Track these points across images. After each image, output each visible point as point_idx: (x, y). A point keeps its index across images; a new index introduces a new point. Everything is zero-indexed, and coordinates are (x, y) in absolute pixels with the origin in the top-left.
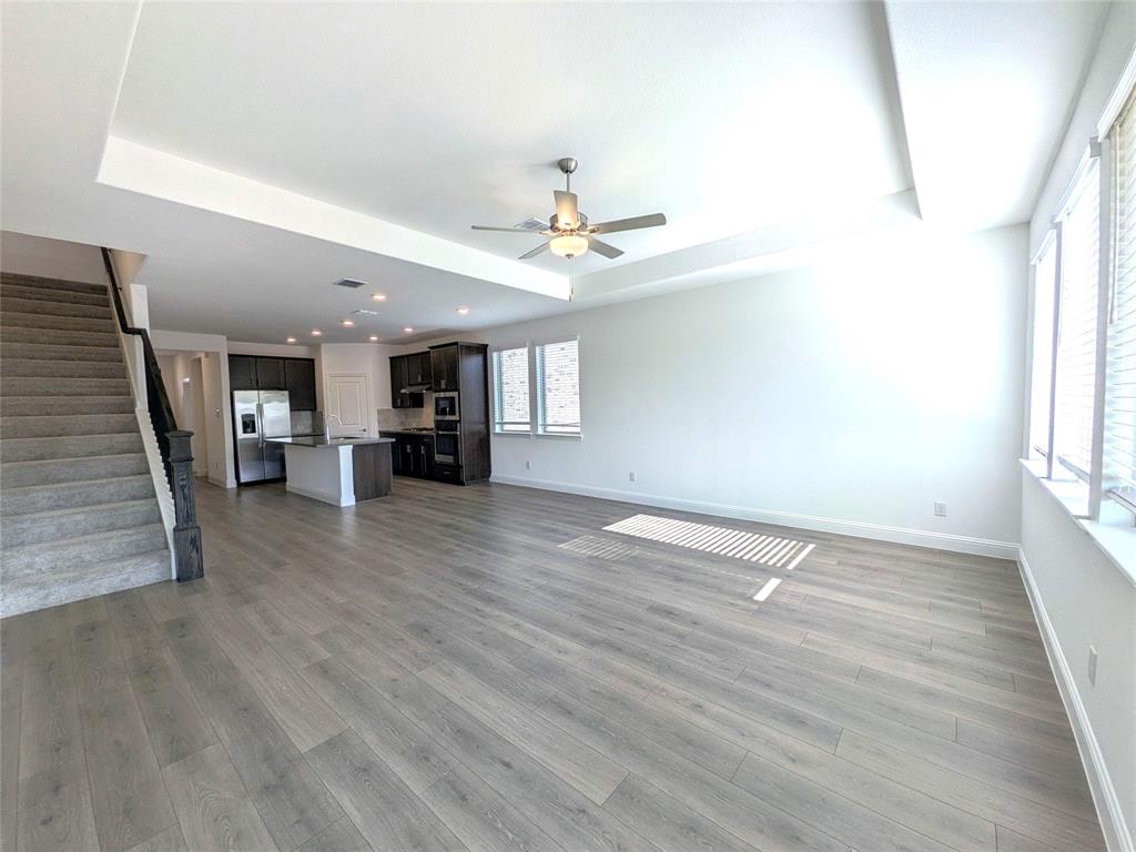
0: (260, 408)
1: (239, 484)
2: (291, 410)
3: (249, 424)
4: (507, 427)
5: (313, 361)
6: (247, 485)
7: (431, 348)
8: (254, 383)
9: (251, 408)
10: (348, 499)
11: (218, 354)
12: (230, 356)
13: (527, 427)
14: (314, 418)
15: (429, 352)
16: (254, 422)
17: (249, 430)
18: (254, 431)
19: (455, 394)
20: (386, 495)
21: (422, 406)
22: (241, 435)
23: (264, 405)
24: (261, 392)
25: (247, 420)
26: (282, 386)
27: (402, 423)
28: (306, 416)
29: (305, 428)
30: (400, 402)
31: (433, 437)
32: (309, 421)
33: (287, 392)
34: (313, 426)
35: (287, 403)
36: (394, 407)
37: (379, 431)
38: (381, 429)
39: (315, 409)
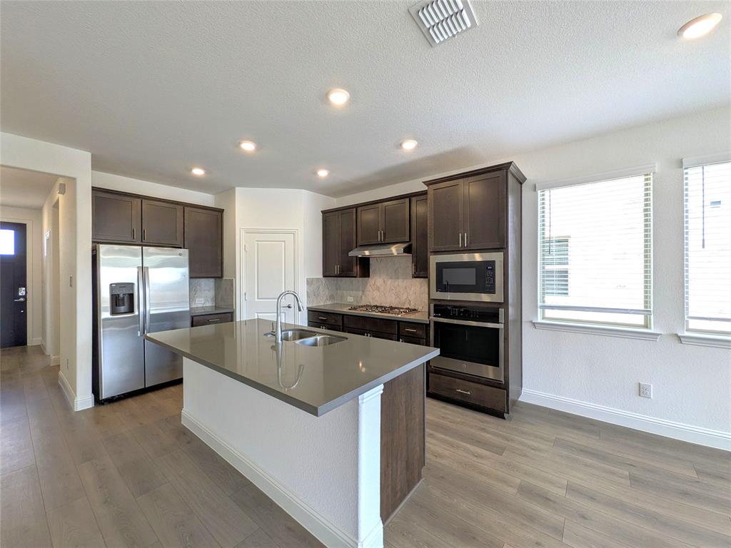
0: (143, 271)
1: (98, 401)
2: (192, 278)
3: (123, 300)
4: (549, 313)
5: (222, 211)
6: (111, 400)
7: (428, 183)
8: (137, 235)
9: (128, 275)
12: (94, 189)
13: (639, 319)
14: (217, 289)
15: (424, 193)
16: (131, 296)
17: (122, 309)
18: (131, 310)
19: (497, 257)
21: (369, 276)
23: (150, 271)
24: (147, 250)
25: (121, 293)
26: (179, 243)
27: (332, 297)
28: (207, 286)
29: (205, 301)
30: (337, 270)
31: (428, 326)
32: (211, 294)
33: (187, 251)
34: (216, 298)
35: (186, 270)
36: (324, 276)
37: (307, 308)
38: (310, 306)
39: (222, 277)
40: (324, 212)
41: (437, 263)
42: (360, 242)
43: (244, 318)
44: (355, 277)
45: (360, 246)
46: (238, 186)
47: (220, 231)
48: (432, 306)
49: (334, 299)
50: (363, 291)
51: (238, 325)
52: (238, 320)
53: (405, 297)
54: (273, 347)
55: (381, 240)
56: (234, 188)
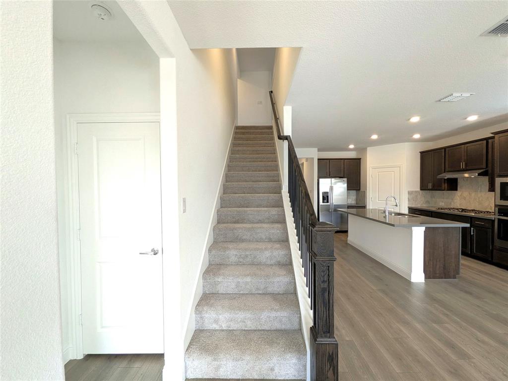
0: (331, 188)
2: (348, 190)
3: (326, 197)
5: (360, 159)
7: (495, 133)
8: (328, 174)
9: (327, 188)
10: (418, 276)
11: (313, 158)
12: (318, 159)
14: (357, 195)
16: (328, 197)
17: (326, 201)
18: (328, 202)
20: (455, 277)
22: (321, 203)
23: (334, 187)
24: (333, 179)
25: (325, 195)
26: (344, 176)
28: (353, 193)
29: (352, 201)
30: (430, 186)
31: (493, 221)
32: (354, 198)
33: (346, 179)
34: (357, 200)
35: (346, 185)
36: (421, 190)
37: (408, 207)
38: (410, 206)
39: (360, 190)
40: (421, 153)
41: (501, 183)
42: (447, 169)
43: (371, 208)
44: (444, 190)
45: (447, 172)
46: (369, 147)
47: (359, 168)
48: (497, 209)
49: (429, 203)
50: (452, 199)
51: (368, 210)
52: (368, 208)
53: (487, 205)
54: (384, 217)
55: (463, 167)
56: (366, 148)
